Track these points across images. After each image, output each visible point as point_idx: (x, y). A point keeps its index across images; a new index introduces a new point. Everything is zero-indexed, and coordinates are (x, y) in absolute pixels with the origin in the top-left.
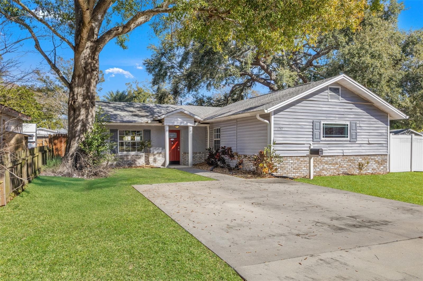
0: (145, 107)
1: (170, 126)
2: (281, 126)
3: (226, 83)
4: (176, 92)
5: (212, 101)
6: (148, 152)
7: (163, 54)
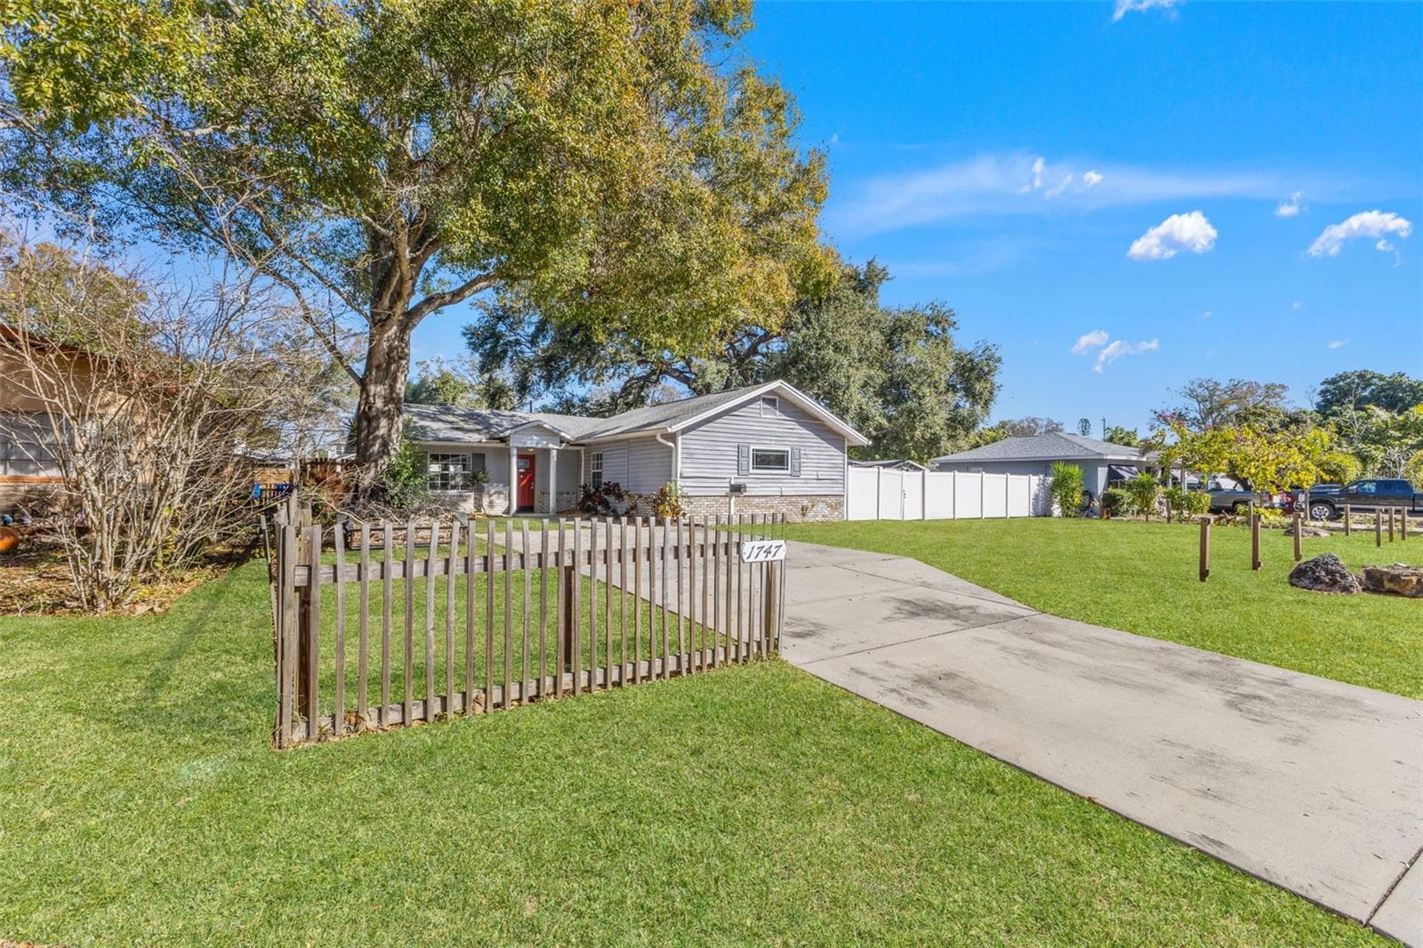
0: (473, 415)
1: (518, 449)
2: (692, 451)
3: (614, 374)
4: (523, 387)
5: (588, 405)
6: (480, 491)
7: (499, 318)
